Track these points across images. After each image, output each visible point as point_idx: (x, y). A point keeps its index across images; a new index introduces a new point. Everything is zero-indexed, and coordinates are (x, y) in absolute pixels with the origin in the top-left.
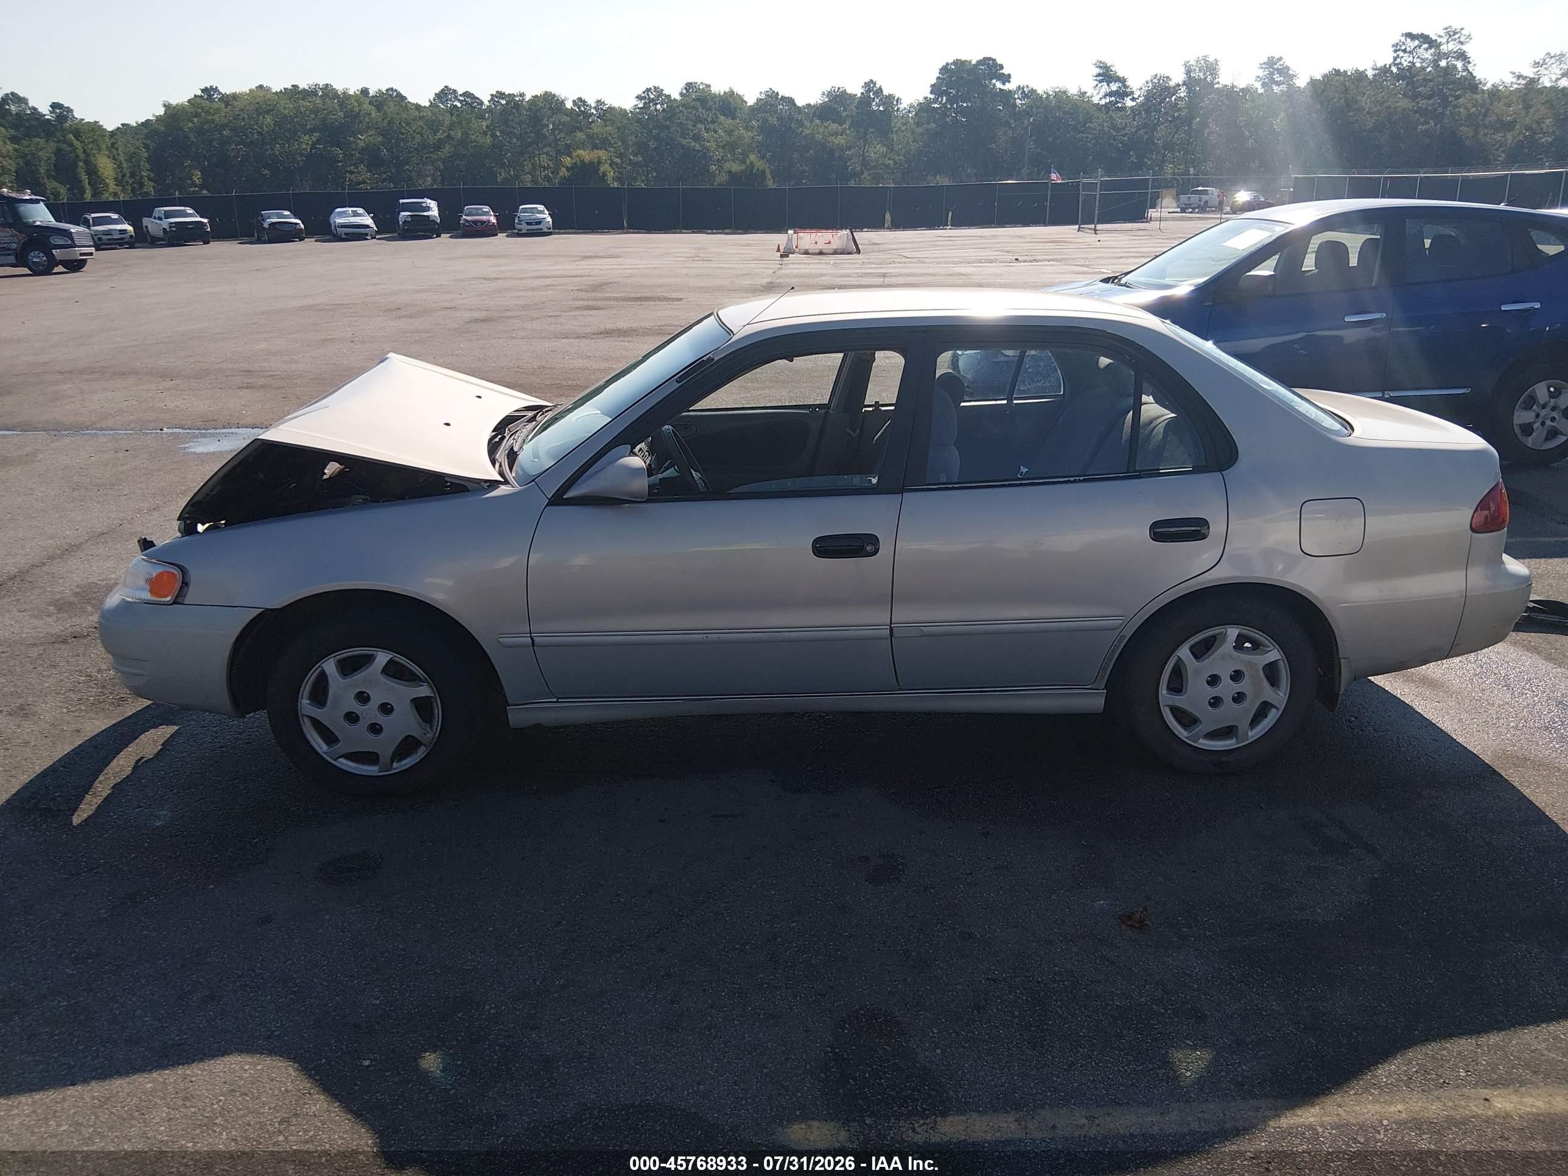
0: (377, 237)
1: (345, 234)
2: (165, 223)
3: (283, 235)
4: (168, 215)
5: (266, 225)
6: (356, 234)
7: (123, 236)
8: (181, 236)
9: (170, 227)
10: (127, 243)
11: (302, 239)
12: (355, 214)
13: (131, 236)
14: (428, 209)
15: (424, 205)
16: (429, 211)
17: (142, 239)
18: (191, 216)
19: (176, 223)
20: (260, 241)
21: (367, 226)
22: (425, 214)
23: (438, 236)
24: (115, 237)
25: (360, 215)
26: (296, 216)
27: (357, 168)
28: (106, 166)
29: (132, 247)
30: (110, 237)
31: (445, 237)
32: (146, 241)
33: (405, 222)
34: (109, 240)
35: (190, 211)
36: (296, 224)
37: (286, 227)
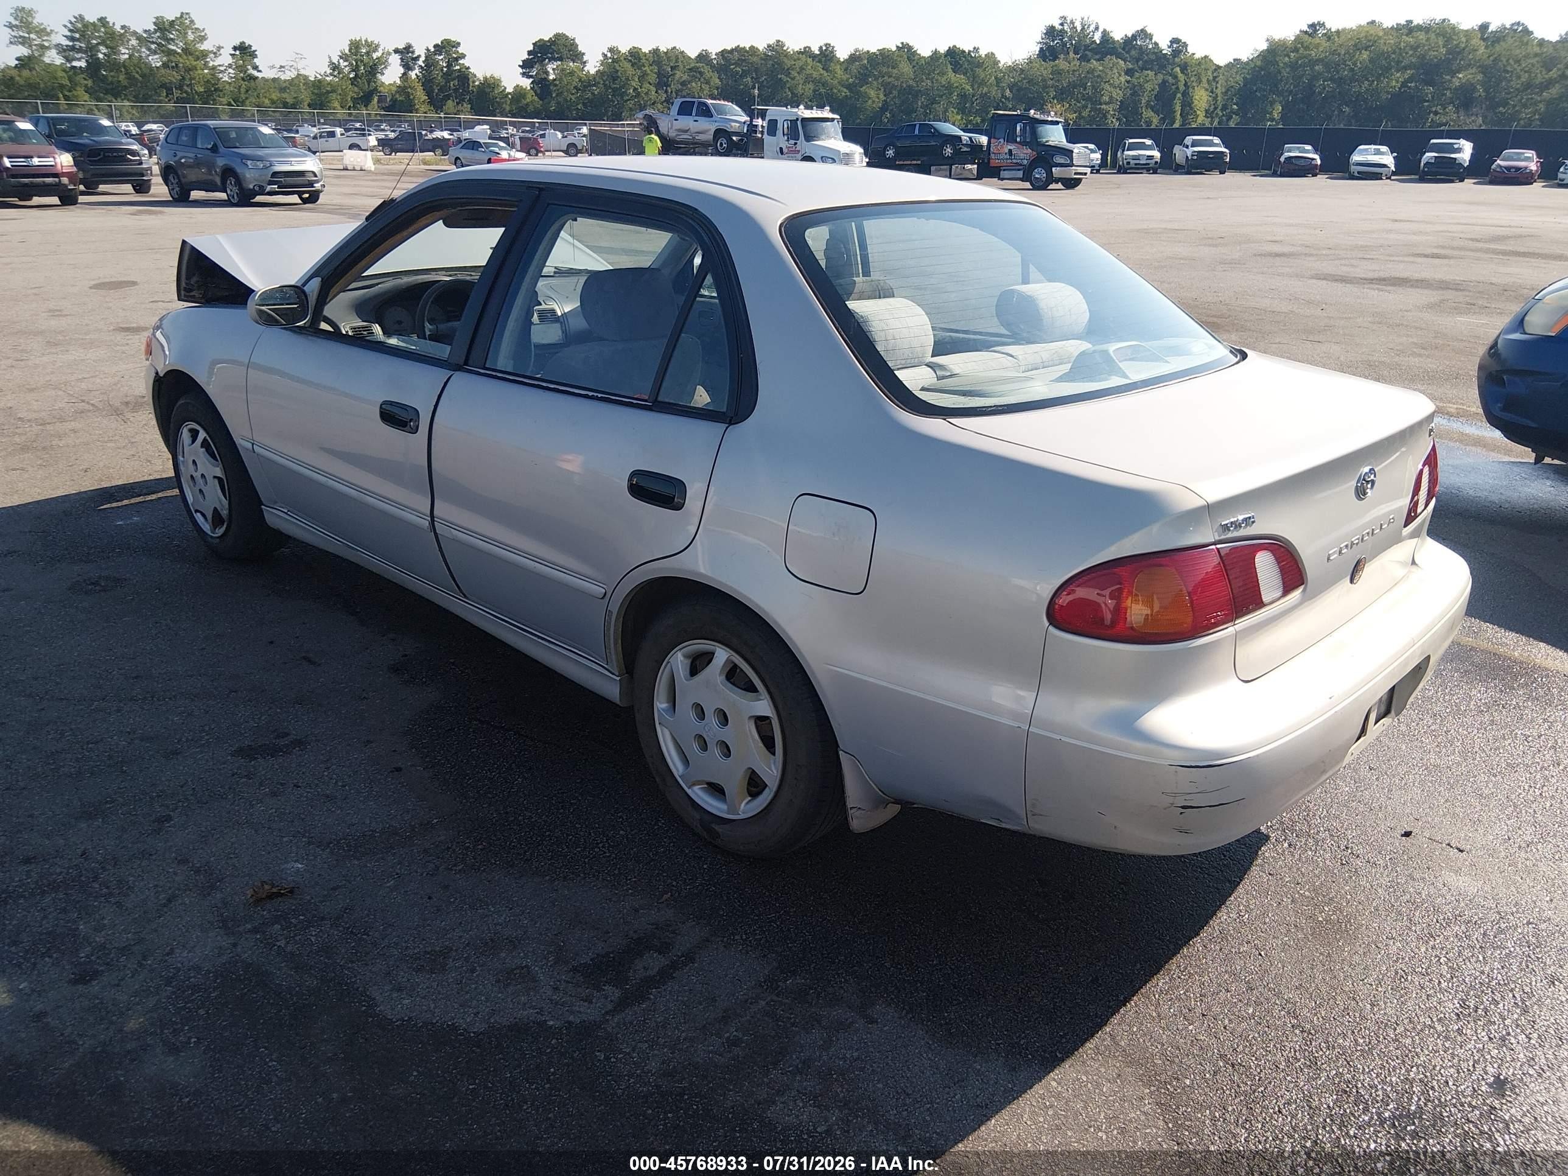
0: (1393, 178)
1: (1358, 173)
2: (1189, 152)
3: (1299, 169)
4: (1195, 144)
5: (1282, 159)
6: (1372, 173)
7: (1148, 161)
8: (1203, 164)
9: (1193, 155)
10: (1152, 168)
11: (1315, 175)
12: (1378, 152)
13: (1156, 162)
14: (1459, 150)
15: (1456, 146)
16: (1459, 152)
17: (1168, 165)
18: (1217, 146)
19: (1199, 152)
20: (1275, 174)
21: (1385, 166)
22: (1453, 156)
23: (1462, 180)
24: (1141, 162)
25: (1382, 153)
26: (1316, 150)
27: (1445, 109)
28: (1201, 98)
29: (1155, 172)
30: (1137, 162)
31: (1468, 182)
32: (1171, 168)
33: (1427, 163)
34: (1136, 164)
35: (1217, 140)
36: (1313, 159)
37: (1302, 162)
